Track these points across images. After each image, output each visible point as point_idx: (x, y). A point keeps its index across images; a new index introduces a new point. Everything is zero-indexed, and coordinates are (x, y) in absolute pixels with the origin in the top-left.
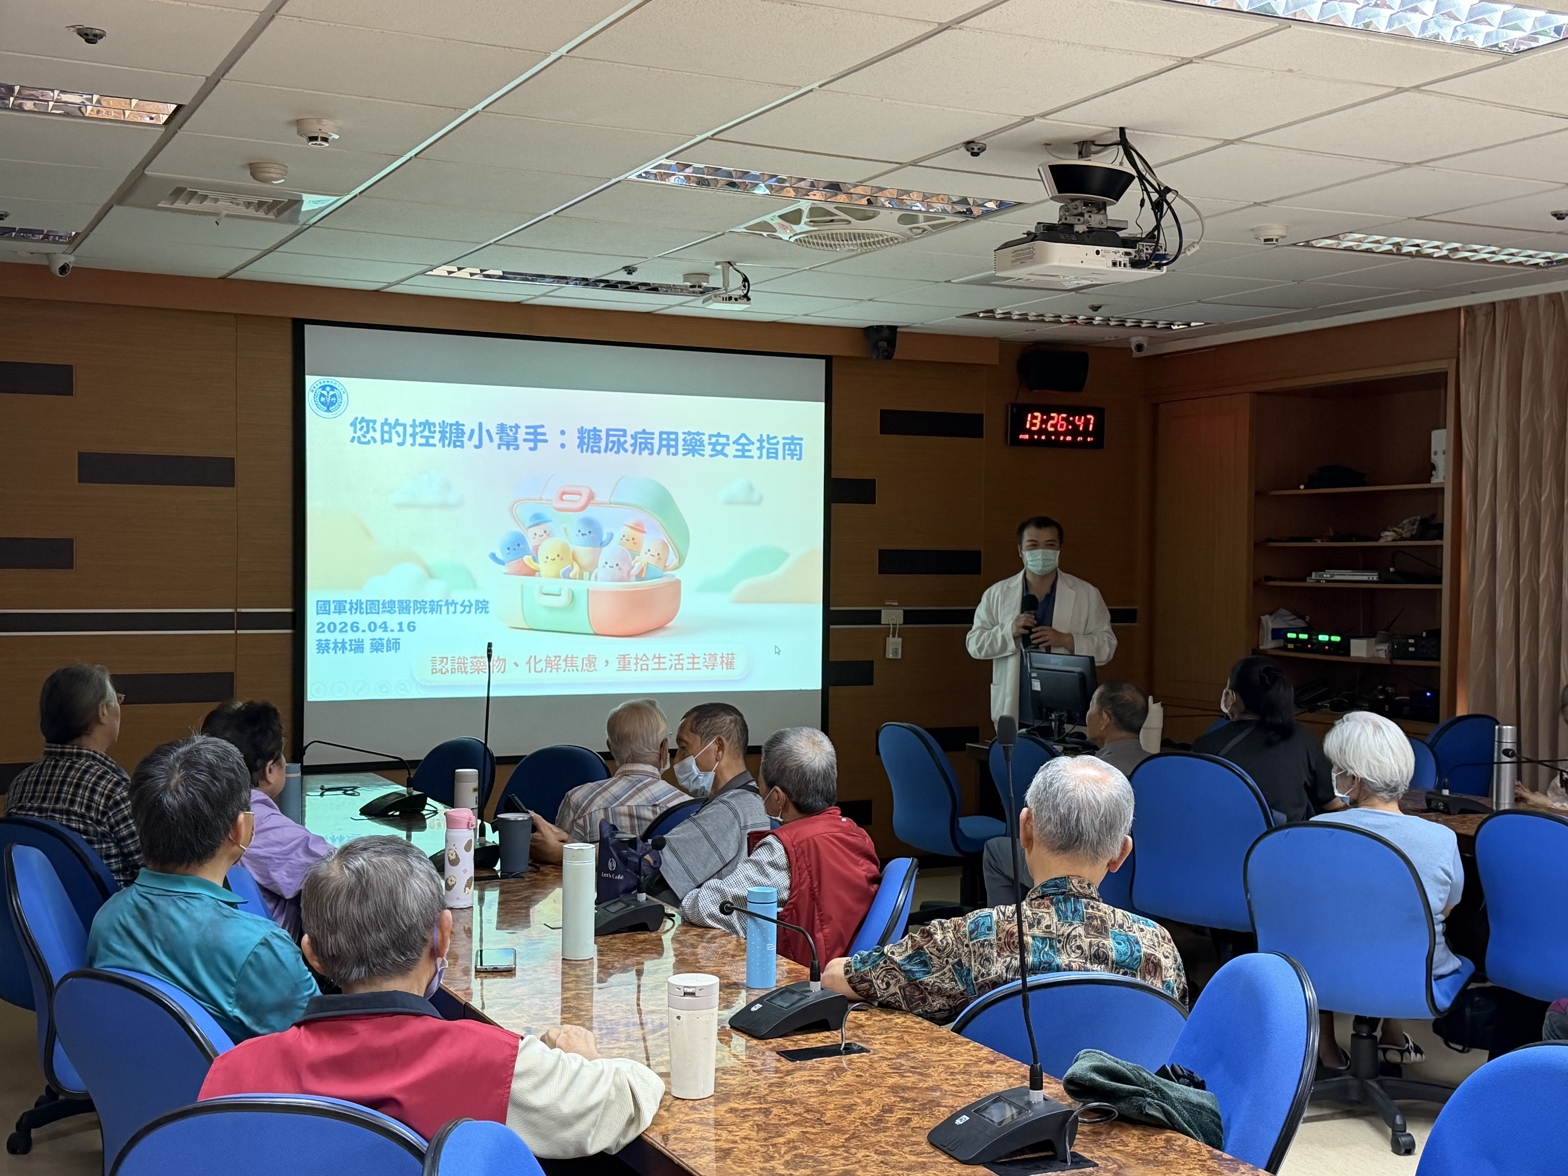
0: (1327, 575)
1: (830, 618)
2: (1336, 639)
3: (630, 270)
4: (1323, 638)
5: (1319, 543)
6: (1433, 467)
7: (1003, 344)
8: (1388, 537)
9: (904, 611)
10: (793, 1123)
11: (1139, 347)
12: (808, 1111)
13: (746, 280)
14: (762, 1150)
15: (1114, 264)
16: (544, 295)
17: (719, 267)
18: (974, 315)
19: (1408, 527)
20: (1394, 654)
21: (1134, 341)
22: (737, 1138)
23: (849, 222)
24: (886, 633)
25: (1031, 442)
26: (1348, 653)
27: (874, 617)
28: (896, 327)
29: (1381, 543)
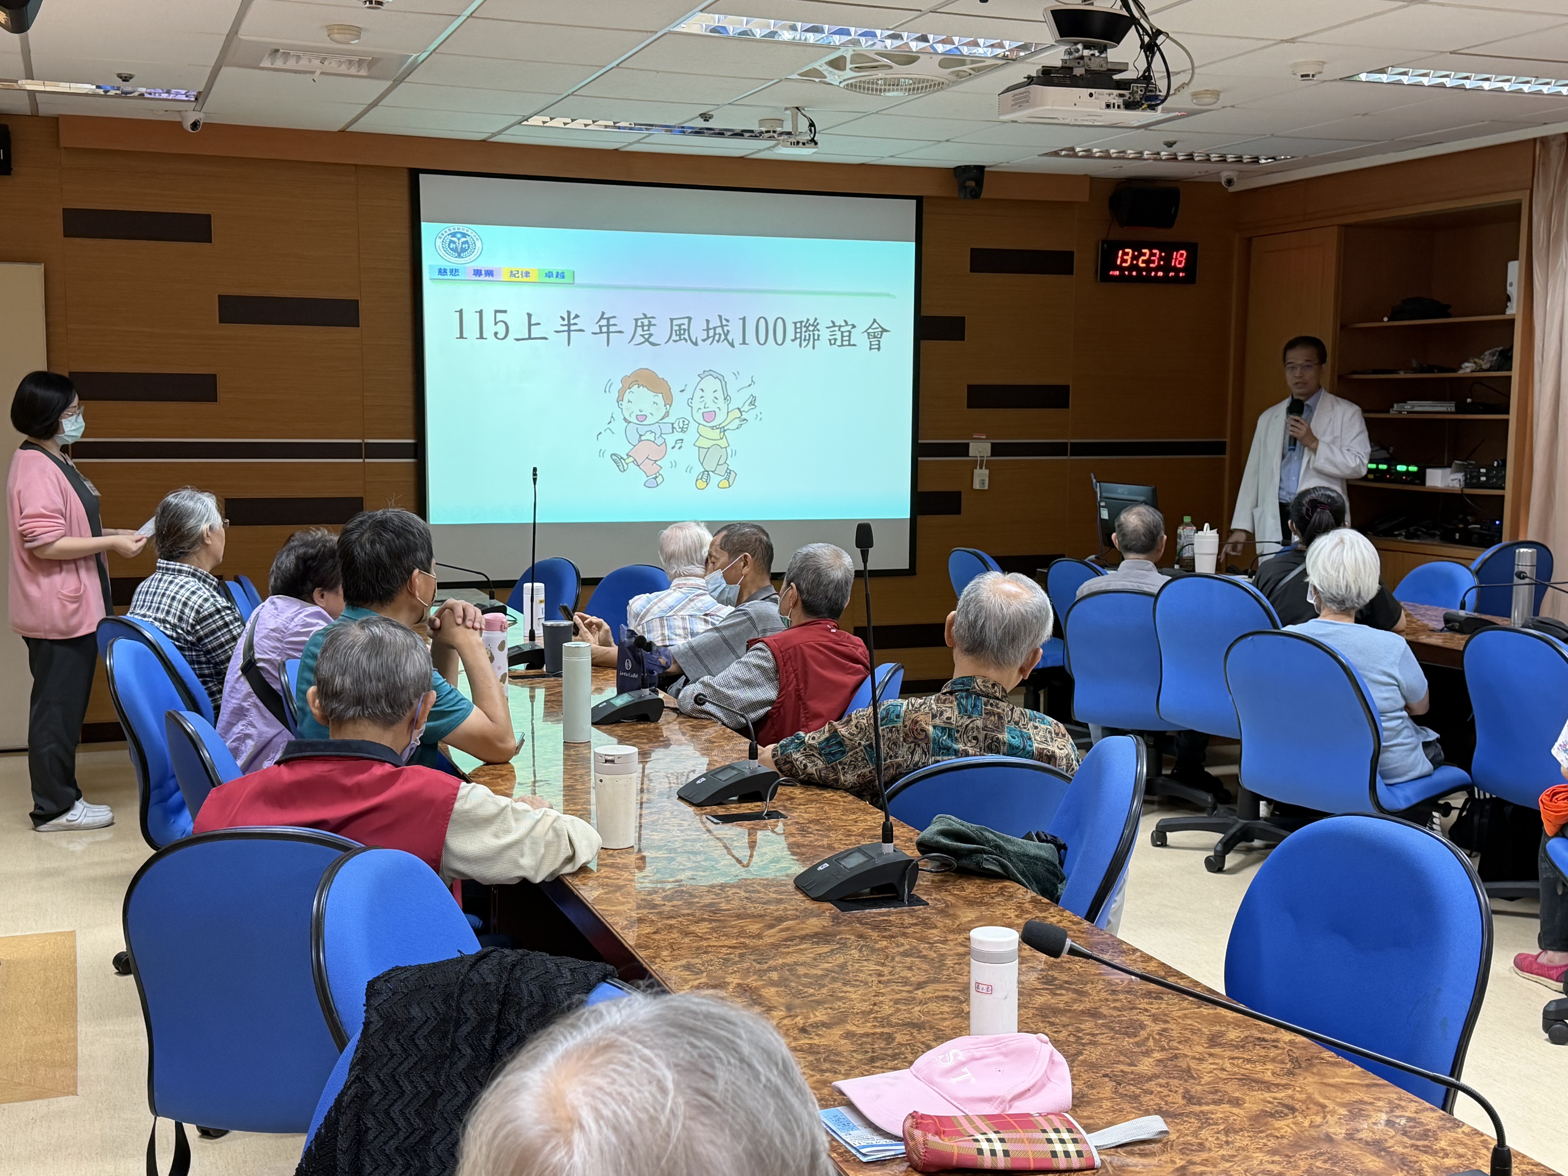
0: (1409, 406)
1: (919, 450)
2: (1413, 469)
3: (706, 117)
4: (1401, 468)
5: (1402, 375)
6: (1508, 299)
7: (1094, 181)
8: (1467, 368)
9: (992, 444)
11: (1230, 182)
13: (812, 125)
15: (1108, 106)
16: (638, 142)
17: (788, 112)
18: (1056, 154)
19: (1487, 359)
20: (1468, 484)
21: (1225, 175)
23: (891, 67)
24: (974, 464)
25: (1121, 279)
26: (1423, 482)
27: (964, 450)
28: (983, 167)
29: (1460, 373)
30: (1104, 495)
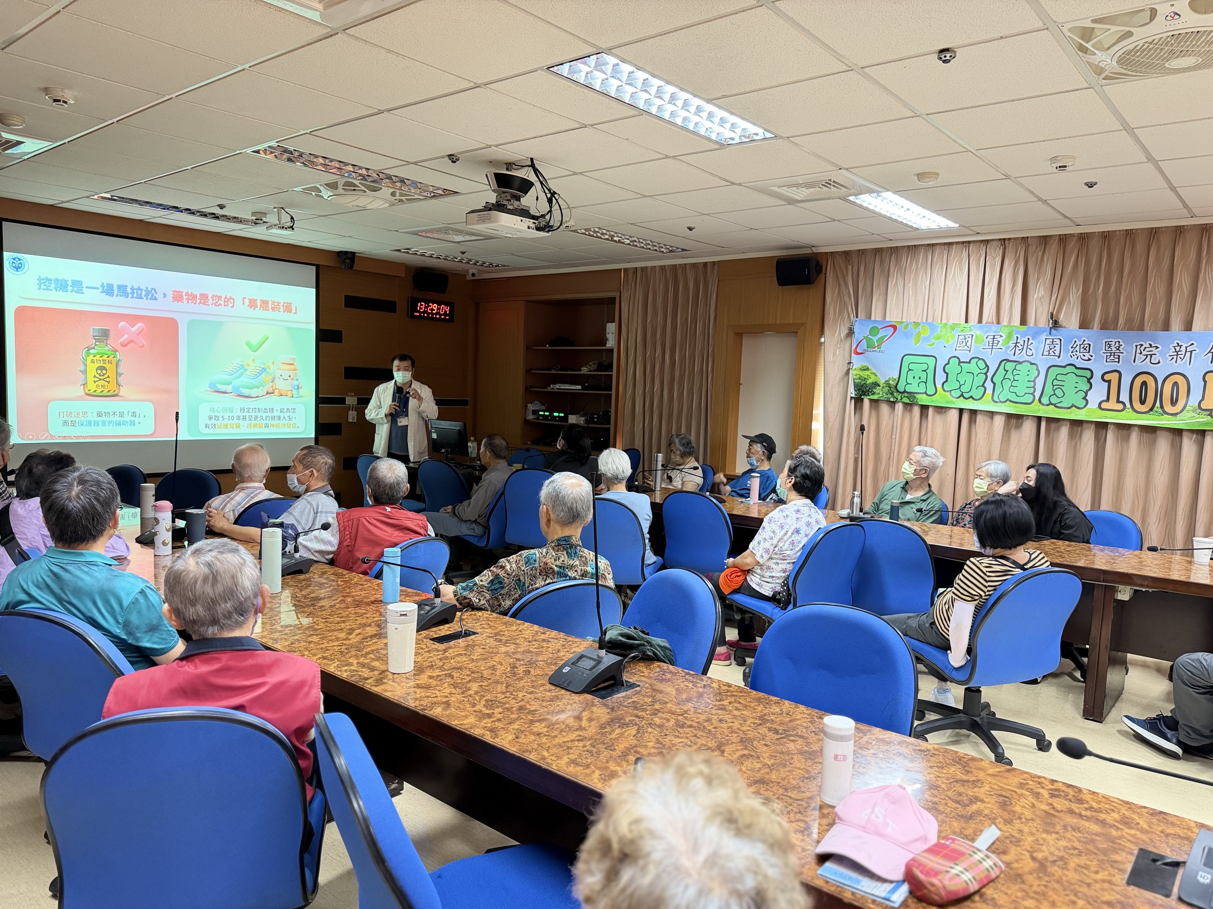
0: (557, 386)
1: (319, 401)
2: (562, 415)
3: (221, 207)
4: (556, 414)
5: (554, 372)
6: (607, 340)
7: (407, 267)
8: (585, 370)
9: (358, 398)
10: (470, 681)
11: (473, 275)
12: (472, 673)
13: (292, 218)
14: (466, 699)
15: (529, 228)
16: (160, 217)
17: (276, 210)
18: (399, 250)
19: (593, 365)
20: (587, 422)
21: (471, 271)
22: (446, 694)
23: (365, 192)
24: (349, 408)
25: (419, 317)
26: (567, 421)
27: (342, 401)
28: (355, 253)
29: (582, 372)
30: (433, 426)
